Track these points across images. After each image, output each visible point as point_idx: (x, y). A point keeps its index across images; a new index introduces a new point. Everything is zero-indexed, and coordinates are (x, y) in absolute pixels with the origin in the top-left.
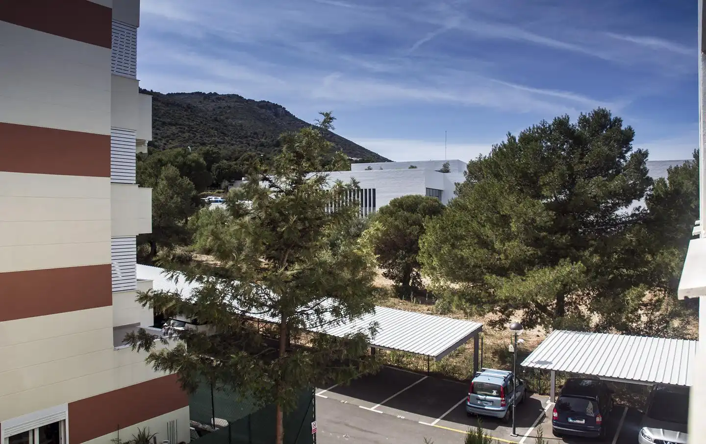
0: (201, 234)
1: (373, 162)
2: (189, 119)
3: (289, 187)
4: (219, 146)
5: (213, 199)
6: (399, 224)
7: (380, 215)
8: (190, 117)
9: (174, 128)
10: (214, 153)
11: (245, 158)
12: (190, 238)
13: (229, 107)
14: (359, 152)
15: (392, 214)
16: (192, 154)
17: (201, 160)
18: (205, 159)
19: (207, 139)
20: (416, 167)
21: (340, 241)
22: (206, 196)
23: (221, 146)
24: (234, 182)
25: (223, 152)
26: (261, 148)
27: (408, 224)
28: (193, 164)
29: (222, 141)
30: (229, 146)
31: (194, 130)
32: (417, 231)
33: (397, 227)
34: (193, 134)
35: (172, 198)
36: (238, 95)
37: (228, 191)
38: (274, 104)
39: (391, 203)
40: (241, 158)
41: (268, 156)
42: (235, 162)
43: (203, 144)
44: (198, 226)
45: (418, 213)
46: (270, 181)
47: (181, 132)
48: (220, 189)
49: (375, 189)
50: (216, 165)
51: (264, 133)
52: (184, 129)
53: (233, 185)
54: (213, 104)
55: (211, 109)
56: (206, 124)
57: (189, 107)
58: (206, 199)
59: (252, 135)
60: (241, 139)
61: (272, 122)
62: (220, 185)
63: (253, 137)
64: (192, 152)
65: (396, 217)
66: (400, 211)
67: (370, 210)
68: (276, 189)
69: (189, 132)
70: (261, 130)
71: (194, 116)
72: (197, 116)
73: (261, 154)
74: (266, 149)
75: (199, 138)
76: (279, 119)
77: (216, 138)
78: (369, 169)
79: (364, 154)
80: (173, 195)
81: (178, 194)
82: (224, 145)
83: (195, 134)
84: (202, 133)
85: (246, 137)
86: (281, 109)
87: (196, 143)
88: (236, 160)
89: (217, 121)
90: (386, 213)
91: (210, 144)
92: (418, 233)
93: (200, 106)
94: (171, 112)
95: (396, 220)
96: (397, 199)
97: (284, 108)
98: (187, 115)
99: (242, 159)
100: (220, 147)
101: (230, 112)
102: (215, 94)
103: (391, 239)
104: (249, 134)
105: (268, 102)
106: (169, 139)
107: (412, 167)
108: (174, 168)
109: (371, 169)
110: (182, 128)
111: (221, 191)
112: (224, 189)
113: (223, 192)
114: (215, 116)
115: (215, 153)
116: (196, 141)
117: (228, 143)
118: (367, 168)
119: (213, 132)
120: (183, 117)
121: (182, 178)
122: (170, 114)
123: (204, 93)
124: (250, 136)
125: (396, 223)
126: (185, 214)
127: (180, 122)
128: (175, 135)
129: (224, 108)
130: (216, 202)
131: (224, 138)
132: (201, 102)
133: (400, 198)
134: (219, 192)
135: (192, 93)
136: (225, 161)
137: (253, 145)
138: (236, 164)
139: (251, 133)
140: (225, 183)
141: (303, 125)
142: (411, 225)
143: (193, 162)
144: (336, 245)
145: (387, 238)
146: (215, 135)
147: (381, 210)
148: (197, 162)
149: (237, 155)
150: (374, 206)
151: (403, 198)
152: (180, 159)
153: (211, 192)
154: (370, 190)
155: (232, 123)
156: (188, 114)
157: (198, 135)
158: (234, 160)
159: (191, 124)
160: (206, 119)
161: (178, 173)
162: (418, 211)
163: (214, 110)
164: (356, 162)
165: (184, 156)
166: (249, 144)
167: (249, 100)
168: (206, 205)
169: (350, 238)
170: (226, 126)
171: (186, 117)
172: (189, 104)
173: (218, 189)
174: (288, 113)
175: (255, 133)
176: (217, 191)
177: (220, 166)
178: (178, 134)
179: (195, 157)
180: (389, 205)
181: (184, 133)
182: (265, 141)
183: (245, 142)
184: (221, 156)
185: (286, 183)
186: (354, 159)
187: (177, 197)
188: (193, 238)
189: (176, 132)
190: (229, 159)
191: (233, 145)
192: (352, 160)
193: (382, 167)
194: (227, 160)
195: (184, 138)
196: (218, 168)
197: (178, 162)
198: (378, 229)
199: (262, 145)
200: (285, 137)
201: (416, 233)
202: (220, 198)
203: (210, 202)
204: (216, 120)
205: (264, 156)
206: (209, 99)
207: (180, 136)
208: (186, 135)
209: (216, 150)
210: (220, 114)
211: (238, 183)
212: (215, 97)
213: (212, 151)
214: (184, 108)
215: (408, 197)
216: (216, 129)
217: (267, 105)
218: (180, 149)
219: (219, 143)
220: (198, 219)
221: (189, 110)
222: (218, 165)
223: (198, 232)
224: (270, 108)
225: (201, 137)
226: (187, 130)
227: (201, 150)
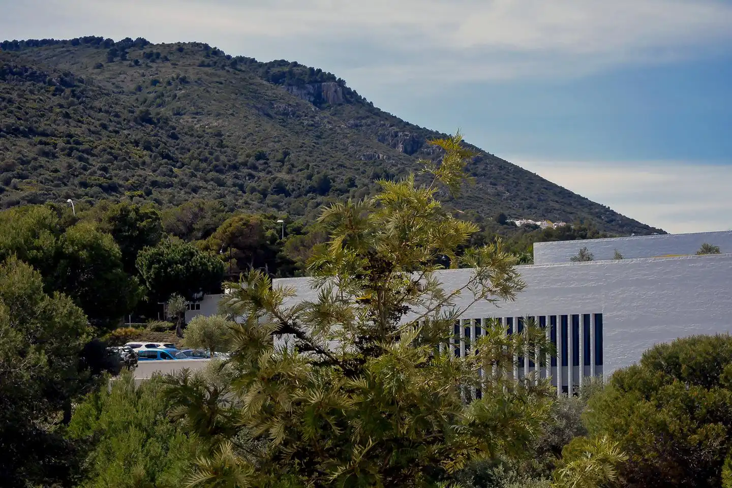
0: (109, 454)
1: (595, 235)
2: (67, 115)
3: (351, 349)
4: (155, 194)
5: (143, 349)
6: (668, 419)
7: (615, 393)
8: (70, 111)
9: (23, 142)
10: (142, 218)
11: (230, 229)
12: (75, 466)
13: (184, 81)
14: (557, 206)
15: (648, 391)
16: (79, 225)
17: (107, 241)
18: (117, 234)
19: (121, 172)
20: (717, 251)
21: (501, 467)
22: (123, 340)
23: (164, 195)
24: (201, 299)
25: (169, 215)
26: (275, 197)
27: (692, 418)
28: (84, 254)
29: (166, 179)
30: (186, 193)
31: (81, 147)
32: (720, 439)
33: (662, 427)
34: (81, 159)
35: (23, 354)
36: (206, 47)
37: (184, 326)
38: (312, 69)
39: (646, 358)
40: (220, 230)
41: (298, 221)
42: (204, 242)
43: (111, 189)
44: (101, 432)
45: (722, 386)
46: (300, 335)
47: (45, 154)
48: (163, 318)
49: (601, 315)
50: (148, 252)
51: (286, 154)
52: (55, 146)
53: (198, 307)
54: (135, 72)
55: (133, 87)
56: (117, 132)
57: (66, 81)
58: (122, 351)
59: (251, 160)
60: (220, 171)
61: (306, 122)
62: (161, 309)
63: (254, 168)
64: (80, 214)
65: (661, 399)
66: (670, 382)
67: (587, 373)
68: (316, 357)
69: (69, 155)
70: (277, 146)
71: (81, 107)
72: (91, 108)
73: (275, 218)
74: (291, 199)
75: (99, 172)
76: (327, 113)
77: (149, 172)
78: (584, 256)
79: (568, 209)
80: (27, 345)
81: (40, 342)
82: (169, 190)
83: (86, 160)
84: (106, 157)
85: (235, 167)
86: (332, 84)
87: (92, 186)
88: (206, 234)
89: (150, 121)
90: (631, 389)
91: (133, 188)
92: (722, 443)
93: (99, 78)
94: (14, 96)
95: (659, 406)
96: (663, 347)
97: (341, 83)
98: (61, 106)
99: (224, 232)
100: (160, 197)
101: (186, 96)
102: (142, 42)
103: (647, 460)
104: (241, 159)
105: (295, 64)
106: (10, 174)
107: (708, 250)
108: (28, 269)
109: (589, 259)
110: (46, 144)
111: (166, 324)
112: (174, 320)
113: (172, 328)
114: (142, 108)
115: (146, 216)
116: (91, 180)
117: (184, 185)
118: (577, 254)
119: (137, 153)
120: (51, 110)
121: (52, 296)
122: (10, 101)
123: (109, 41)
124: (245, 164)
125: (660, 417)
126: (63, 398)
127: (42, 126)
128: (28, 162)
129: (169, 83)
130: (152, 356)
131: (171, 170)
132: (99, 66)
133: (670, 344)
134: (159, 329)
135: (75, 42)
136: (174, 240)
137: (253, 190)
138: (206, 248)
139: (248, 156)
140: (176, 303)
141: (395, 129)
142: (703, 421)
143: (84, 247)
144: (491, 481)
145: (635, 458)
146: (144, 163)
147: (619, 380)
148: (94, 247)
149: (207, 220)
150: (599, 361)
151: (679, 345)
152: (46, 240)
153: (137, 327)
154: (586, 317)
155: (191, 128)
156: (63, 102)
157: (96, 163)
158: (200, 234)
159: (73, 130)
160: (117, 116)
161: (38, 280)
162: (722, 382)
163: (139, 89)
164: (548, 236)
165: (57, 232)
166: (241, 187)
167: (241, 59)
168: (124, 369)
169: (531, 457)
170: (174, 137)
171: (58, 110)
172: (66, 75)
173: (156, 318)
174: (351, 97)
175: (261, 156)
176: (154, 324)
177: (162, 254)
178: (35, 159)
179: (88, 231)
180: (639, 365)
181: (54, 156)
182: (287, 177)
183: (230, 182)
184: (163, 224)
185: (346, 339)
186: (543, 224)
187: (38, 350)
188: (86, 465)
189: (32, 155)
190: (186, 233)
191: (195, 190)
192: (537, 227)
193: (620, 252)
194: (182, 236)
195: (56, 171)
196: (155, 259)
197: (38, 248)
198: (604, 461)
199: (280, 189)
200: (338, 216)
201: (715, 444)
202: (162, 344)
203: (134, 359)
204: (145, 119)
205: (287, 221)
206: (124, 58)
207: (41, 166)
208: (61, 163)
209: (147, 207)
210: (158, 101)
211: (213, 299)
212: (142, 52)
213: (137, 210)
214: (50, 83)
215: (694, 342)
216: (147, 147)
217: (291, 73)
218: (43, 210)
219: (154, 184)
220: (99, 410)
221: (68, 91)
222: (153, 250)
223: (100, 449)
224: (300, 84)
225: (105, 169)
226: (63, 150)
227: (104, 208)
